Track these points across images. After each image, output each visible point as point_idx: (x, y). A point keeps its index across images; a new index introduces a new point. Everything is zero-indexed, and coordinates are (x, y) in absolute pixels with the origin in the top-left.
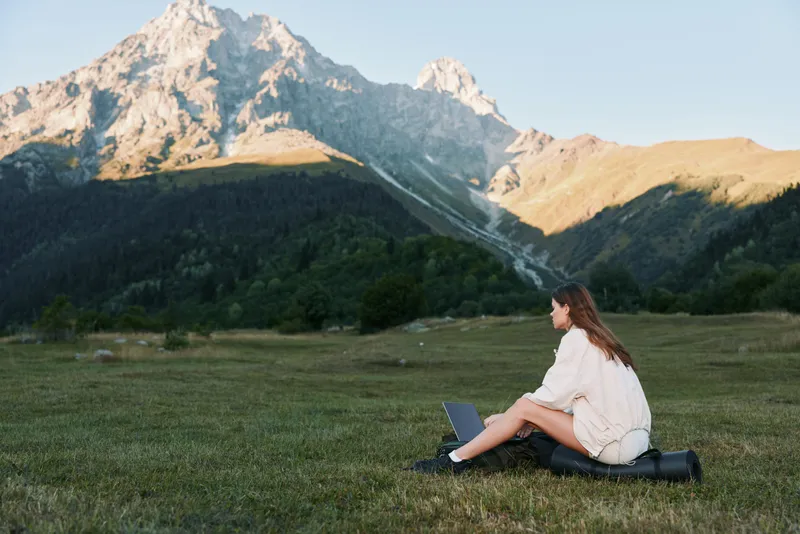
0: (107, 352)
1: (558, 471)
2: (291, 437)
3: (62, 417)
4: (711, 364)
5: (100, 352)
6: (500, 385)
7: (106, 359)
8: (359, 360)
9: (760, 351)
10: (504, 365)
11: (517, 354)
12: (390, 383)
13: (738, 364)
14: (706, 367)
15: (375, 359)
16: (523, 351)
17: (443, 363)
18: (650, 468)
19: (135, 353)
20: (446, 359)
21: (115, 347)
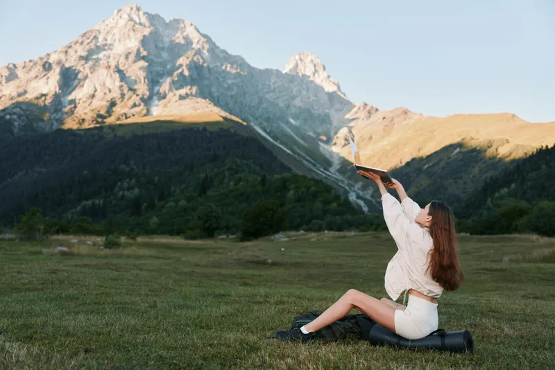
0: (64, 249)
1: (374, 342)
2: (190, 313)
3: (31, 294)
4: (484, 269)
5: (60, 248)
6: (336, 279)
7: (64, 254)
8: (239, 259)
9: (517, 261)
10: (340, 266)
11: (349, 258)
12: (260, 276)
13: (502, 270)
14: (480, 271)
15: (250, 259)
16: (354, 256)
17: (297, 263)
18: (438, 342)
19: (83, 250)
20: (300, 260)
21: (70, 245)
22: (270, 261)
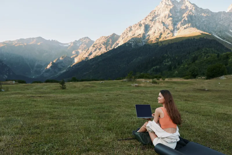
0: (137, 84)
8: (195, 88)
15: (199, 88)
22: (207, 89)
